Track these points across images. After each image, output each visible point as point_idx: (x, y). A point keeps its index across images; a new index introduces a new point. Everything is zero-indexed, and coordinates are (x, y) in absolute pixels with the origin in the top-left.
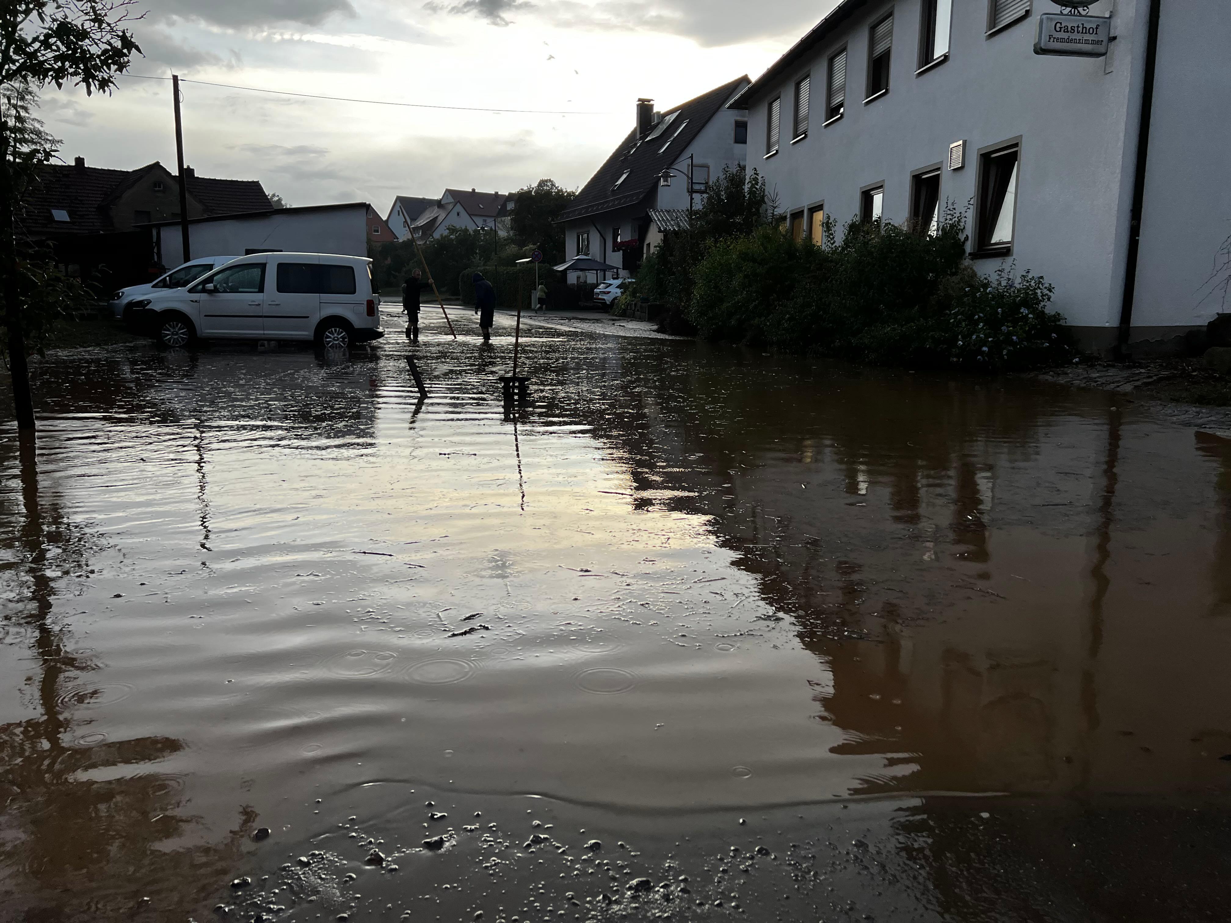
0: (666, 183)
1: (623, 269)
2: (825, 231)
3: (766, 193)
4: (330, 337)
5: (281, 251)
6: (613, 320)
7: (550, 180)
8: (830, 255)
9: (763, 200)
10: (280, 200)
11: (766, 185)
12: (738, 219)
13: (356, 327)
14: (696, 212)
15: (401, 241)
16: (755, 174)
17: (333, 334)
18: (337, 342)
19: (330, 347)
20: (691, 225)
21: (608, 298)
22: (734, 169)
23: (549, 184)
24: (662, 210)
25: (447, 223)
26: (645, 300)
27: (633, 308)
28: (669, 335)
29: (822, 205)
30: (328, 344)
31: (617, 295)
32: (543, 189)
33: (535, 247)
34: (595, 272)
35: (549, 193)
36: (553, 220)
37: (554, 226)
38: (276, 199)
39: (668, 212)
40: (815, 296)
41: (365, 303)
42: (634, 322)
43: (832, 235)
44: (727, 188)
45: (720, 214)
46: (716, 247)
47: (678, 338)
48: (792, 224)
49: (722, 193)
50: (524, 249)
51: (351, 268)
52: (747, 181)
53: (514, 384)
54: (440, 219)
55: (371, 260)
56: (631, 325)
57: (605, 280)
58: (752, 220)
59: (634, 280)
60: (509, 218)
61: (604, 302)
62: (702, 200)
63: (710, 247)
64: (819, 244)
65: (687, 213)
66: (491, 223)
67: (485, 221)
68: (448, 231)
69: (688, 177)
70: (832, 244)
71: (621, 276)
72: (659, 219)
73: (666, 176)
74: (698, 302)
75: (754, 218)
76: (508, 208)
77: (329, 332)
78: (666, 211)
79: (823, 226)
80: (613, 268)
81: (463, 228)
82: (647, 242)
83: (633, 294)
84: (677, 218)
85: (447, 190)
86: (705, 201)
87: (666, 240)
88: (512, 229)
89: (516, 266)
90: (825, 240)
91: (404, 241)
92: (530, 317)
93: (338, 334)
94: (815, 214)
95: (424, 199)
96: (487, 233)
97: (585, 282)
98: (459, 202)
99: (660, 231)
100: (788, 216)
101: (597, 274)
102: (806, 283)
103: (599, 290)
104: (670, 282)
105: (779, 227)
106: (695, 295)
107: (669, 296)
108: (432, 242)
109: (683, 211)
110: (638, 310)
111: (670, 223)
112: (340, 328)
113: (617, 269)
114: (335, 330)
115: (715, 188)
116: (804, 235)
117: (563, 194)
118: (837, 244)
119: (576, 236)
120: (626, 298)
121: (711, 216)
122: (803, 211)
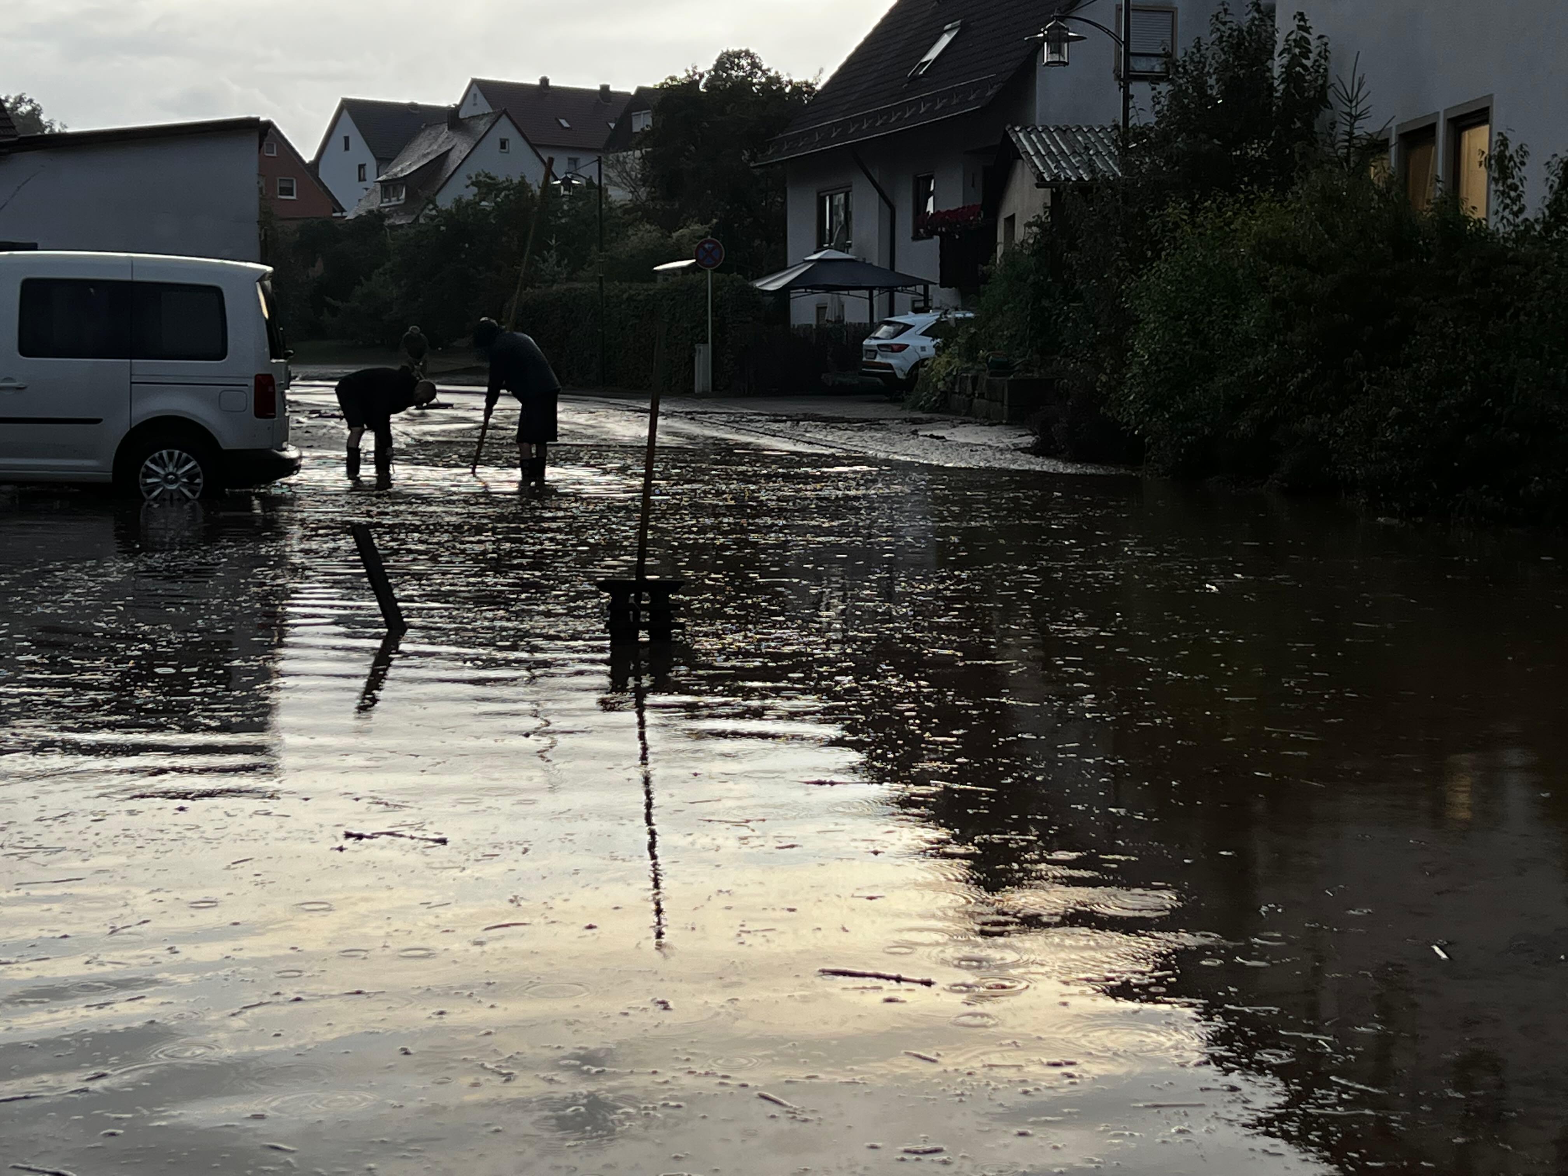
0: (1056, 58)
1: (942, 285)
2: (1496, 181)
3: (1332, 79)
4: (156, 474)
5: (34, 247)
6: (914, 421)
7: (747, 54)
8: (1509, 245)
9: (1321, 99)
10: (35, 113)
11: (1332, 56)
12: (1255, 150)
13: (224, 447)
14: (1140, 133)
15: (350, 216)
16: (1300, 28)
17: (164, 466)
18: (174, 487)
19: (155, 499)
20: (1125, 166)
21: (899, 363)
22: (1243, 18)
23: (744, 62)
24: (1046, 129)
25: (474, 168)
26: (1002, 368)
27: (969, 389)
28: (1066, 461)
29: (1487, 109)
30: (150, 492)
31: (924, 354)
32: (729, 76)
33: (706, 228)
34: (866, 293)
35: (744, 84)
36: (753, 158)
37: (757, 172)
38: (25, 108)
39: (1064, 132)
40: (1471, 357)
41: (252, 382)
42: (970, 428)
43: (1515, 188)
44: (1225, 67)
45: (1203, 136)
46: (1194, 225)
47: (1090, 470)
48: (1404, 161)
49: (1212, 81)
50: (675, 235)
51: (217, 292)
52: (1279, 48)
53: (638, 598)
54: (455, 159)
55: (269, 269)
56: (962, 435)
57: (892, 315)
58: (1292, 151)
59: (970, 315)
60: (638, 153)
61: (888, 375)
62: (1156, 100)
63: (1176, 225)
64: (1480, 214)
65: (1114, 135)
66: (588, 169)
67: (574, 161)
68: (475, 190)
69: (1117, 38)
70: (1516, 214)
71: (935, 303)
72: (1038, 152)
73: (1057, 40)
74: (1145, 373)
75: (1298, 146)
76: (636, 128)
77: (153, 461)
78: (1057, 129)
79: (1489, 167)
80: (915, 282)
81: (516, 181)
82: (1005, 214)
83: (970, 352)
84: (1087, 149)
85: (475, 83)
86: (1164, 101)
87: (1056, 206)
88: (644, 181)
89: (655, 281)
90: (1494, 205)
91: (359, 217)
92: (691, 416)
93: (178, 466)
94: (1466, 134)
95: (413, 106)
96: (578, 193)
97: (840, 320)
98: (505, 112)
99: (1041, 183)
100: (1393, 141)
101: (871, 298)
102: (1446, 321)
103: (874, 342)
104: (1067, 319)
105: (1366, 168)
106: (1136, 354)
107: (1066, 356)
108: (432, 218)
109: (1103, 129)
110: (981, 396)
111: (1069, 162)
112: (183, 450)
113: (926, 284)
114: (171, 455)
115: (1190, 68)
116: (1436, 191)
117: (781, 89)
118: (1530, 214)
119: (814, 200)
120: (949, 363)
121: (1180, 142)
122: (1432, 128)
